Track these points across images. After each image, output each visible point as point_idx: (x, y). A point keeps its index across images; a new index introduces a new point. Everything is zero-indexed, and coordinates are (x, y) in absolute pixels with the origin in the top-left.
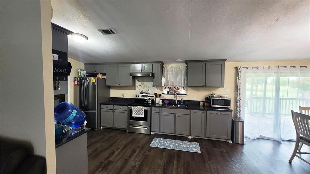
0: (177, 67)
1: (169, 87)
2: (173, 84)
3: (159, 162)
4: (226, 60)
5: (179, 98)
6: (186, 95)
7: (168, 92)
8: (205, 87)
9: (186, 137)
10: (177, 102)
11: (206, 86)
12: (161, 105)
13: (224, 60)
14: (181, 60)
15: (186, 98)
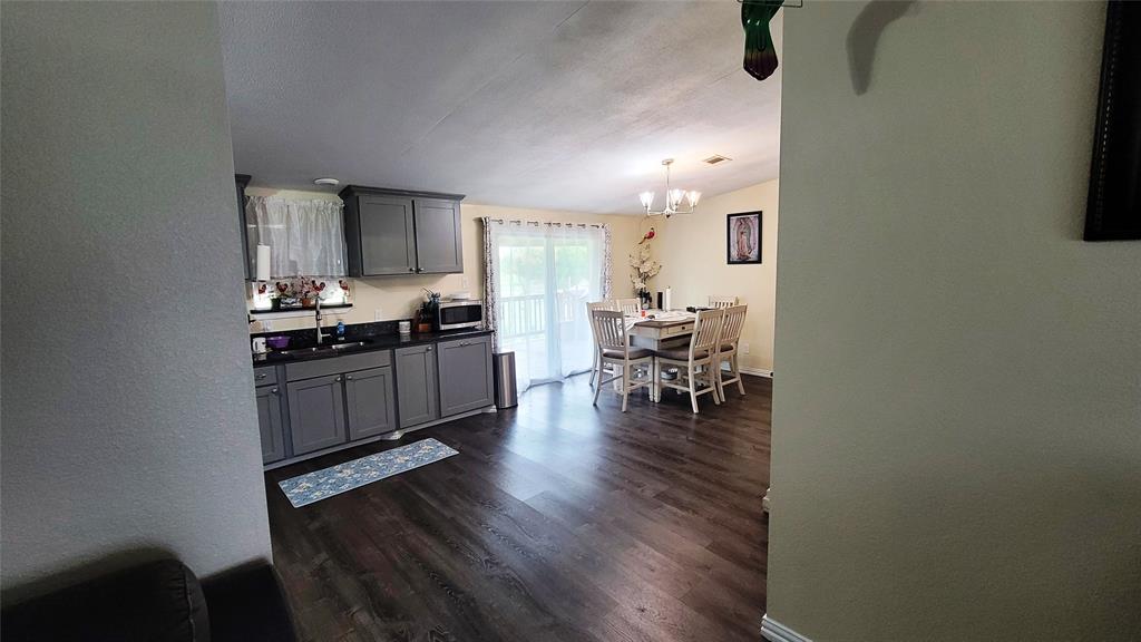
0: (308, 203)
1: (278, 284)
2: (296, 271)
3: (382, 519)
4: (463, 197)
5: (330, 319)
6: (350, 305)
7: (276, 302)
8: (416, 272)
9: (381, 441)
10: (320, 336)
11: (418, 270)
12: (263, 358)
13: (460, 198)
14: (336, 182)
15: (350, 318)
